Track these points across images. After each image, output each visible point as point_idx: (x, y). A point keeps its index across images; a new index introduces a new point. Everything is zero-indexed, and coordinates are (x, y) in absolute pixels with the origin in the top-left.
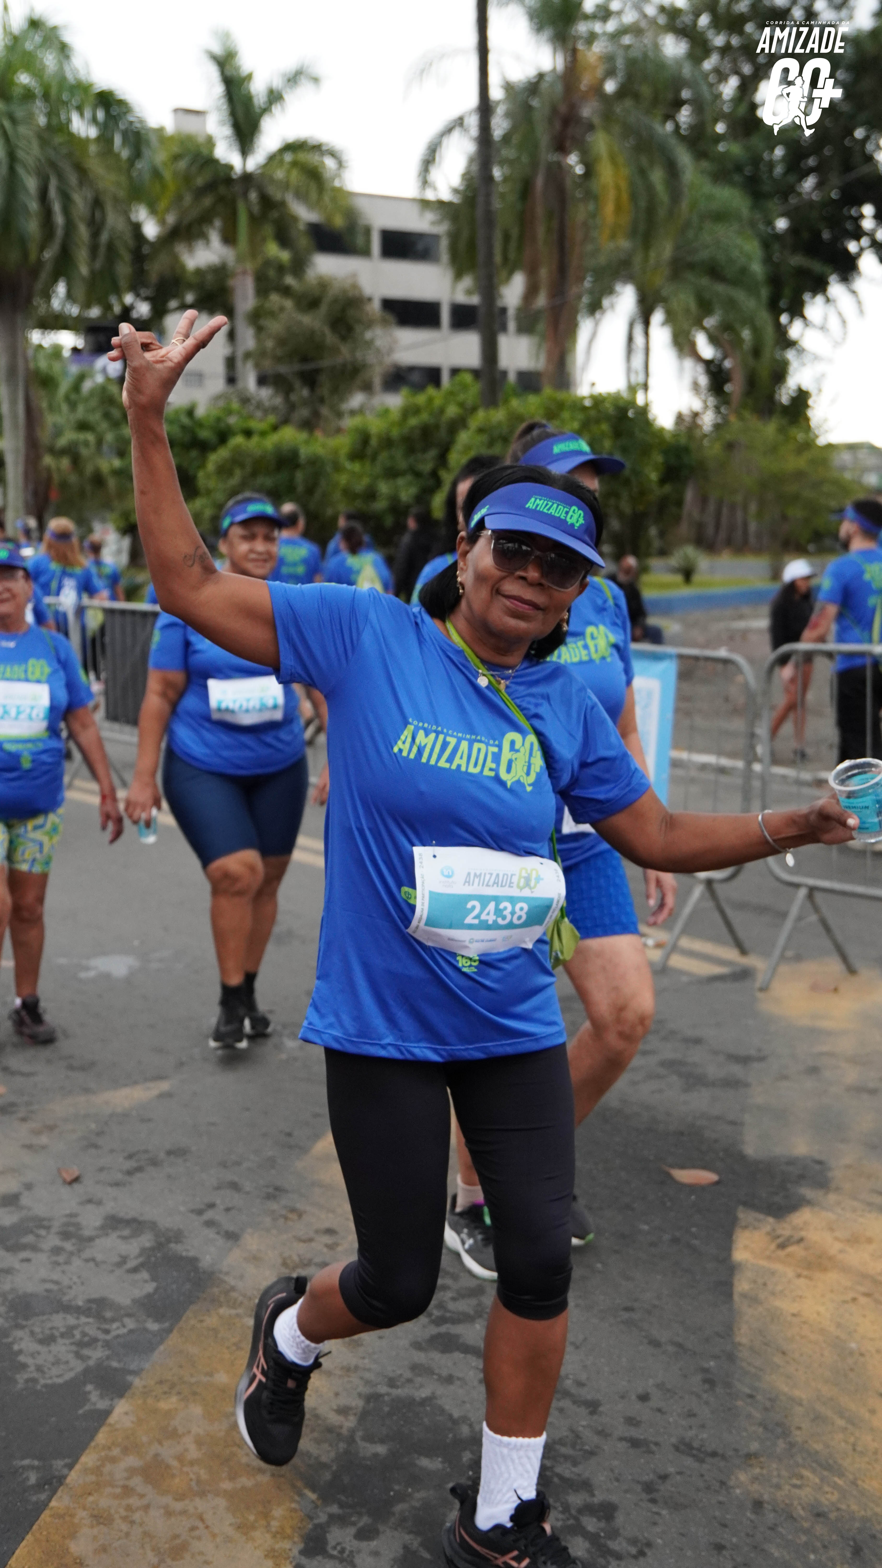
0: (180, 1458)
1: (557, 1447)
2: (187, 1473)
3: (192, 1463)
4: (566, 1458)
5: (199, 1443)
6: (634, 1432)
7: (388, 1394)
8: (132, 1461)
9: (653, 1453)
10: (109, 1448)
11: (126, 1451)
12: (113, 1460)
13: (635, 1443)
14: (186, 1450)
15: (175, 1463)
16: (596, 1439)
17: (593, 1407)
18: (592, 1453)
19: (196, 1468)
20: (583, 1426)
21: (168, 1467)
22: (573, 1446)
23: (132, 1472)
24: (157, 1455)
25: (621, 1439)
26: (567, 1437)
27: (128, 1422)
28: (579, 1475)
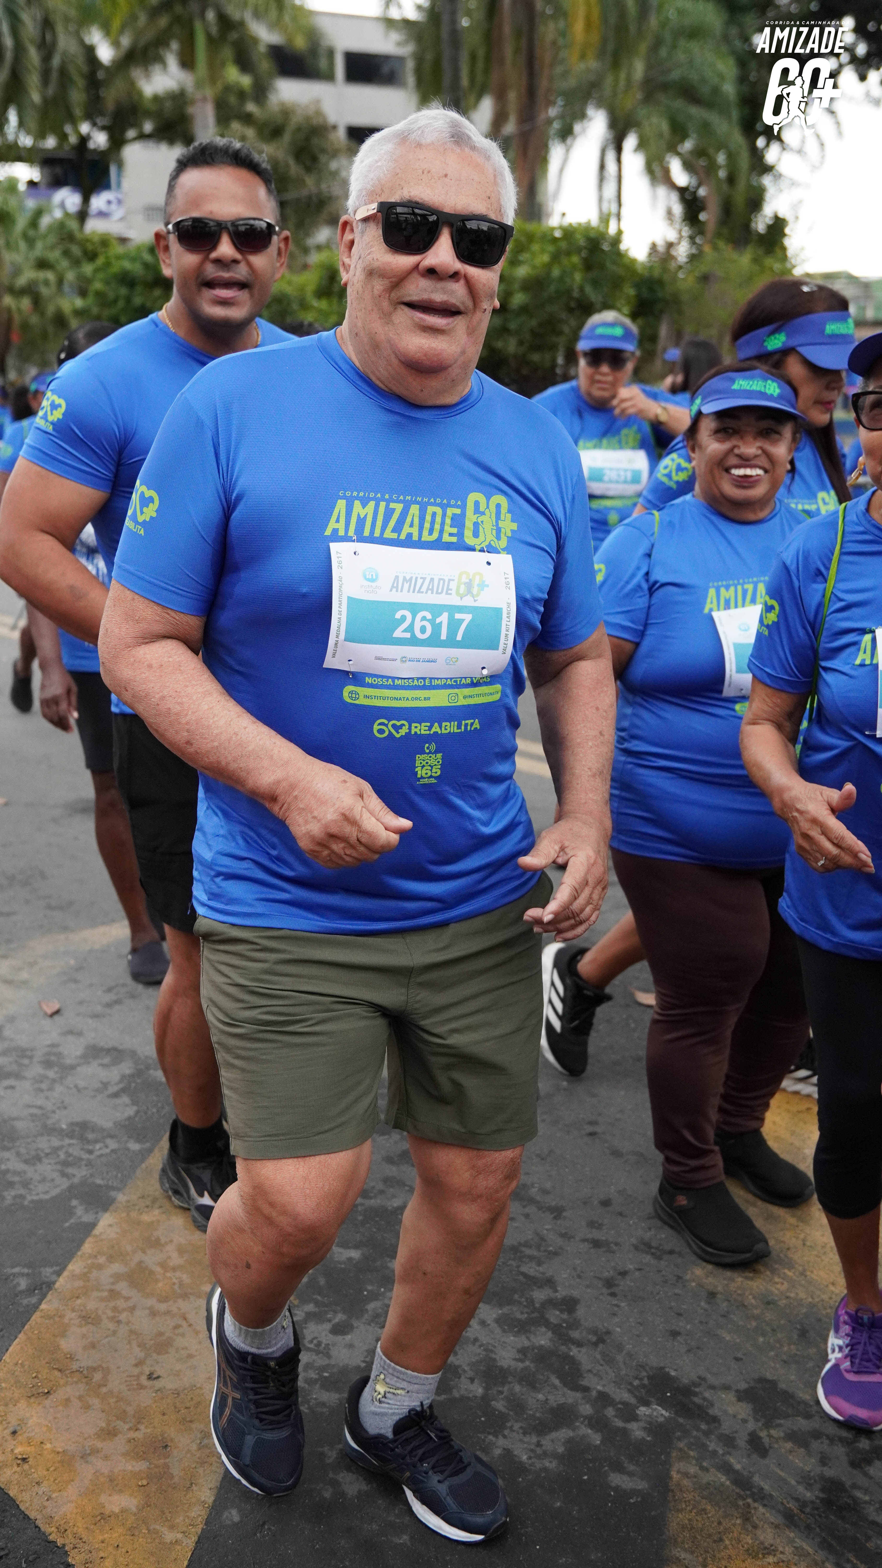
0: (163, 1265)
1: (523, 1249)
2: (170, 1278)
3: (174, 1269)
4: (531, 1258)
5: (181, 1251)
6: (596, 1234)
7: (362, 1204)
8: (117, 1267)
9: (613, 1252)
10: (96, 1256)
11: (111, 1259)
12: (100, 1267)
13: (596, 1244)
14: (169, 1258)
15: (158, 1269)
16: (560, 1241)
17: (557, 1212)
18: (556, 1254)
19: (178, 1274)
20: (547, 1230)
21: (152, 1272)
22: (538, 1247)
23: (117, 1277)
24: (141, 1262)
25: (584, 1240)
26: (532, 1239)
27: (112, 1234)
28: (543, 1274)
